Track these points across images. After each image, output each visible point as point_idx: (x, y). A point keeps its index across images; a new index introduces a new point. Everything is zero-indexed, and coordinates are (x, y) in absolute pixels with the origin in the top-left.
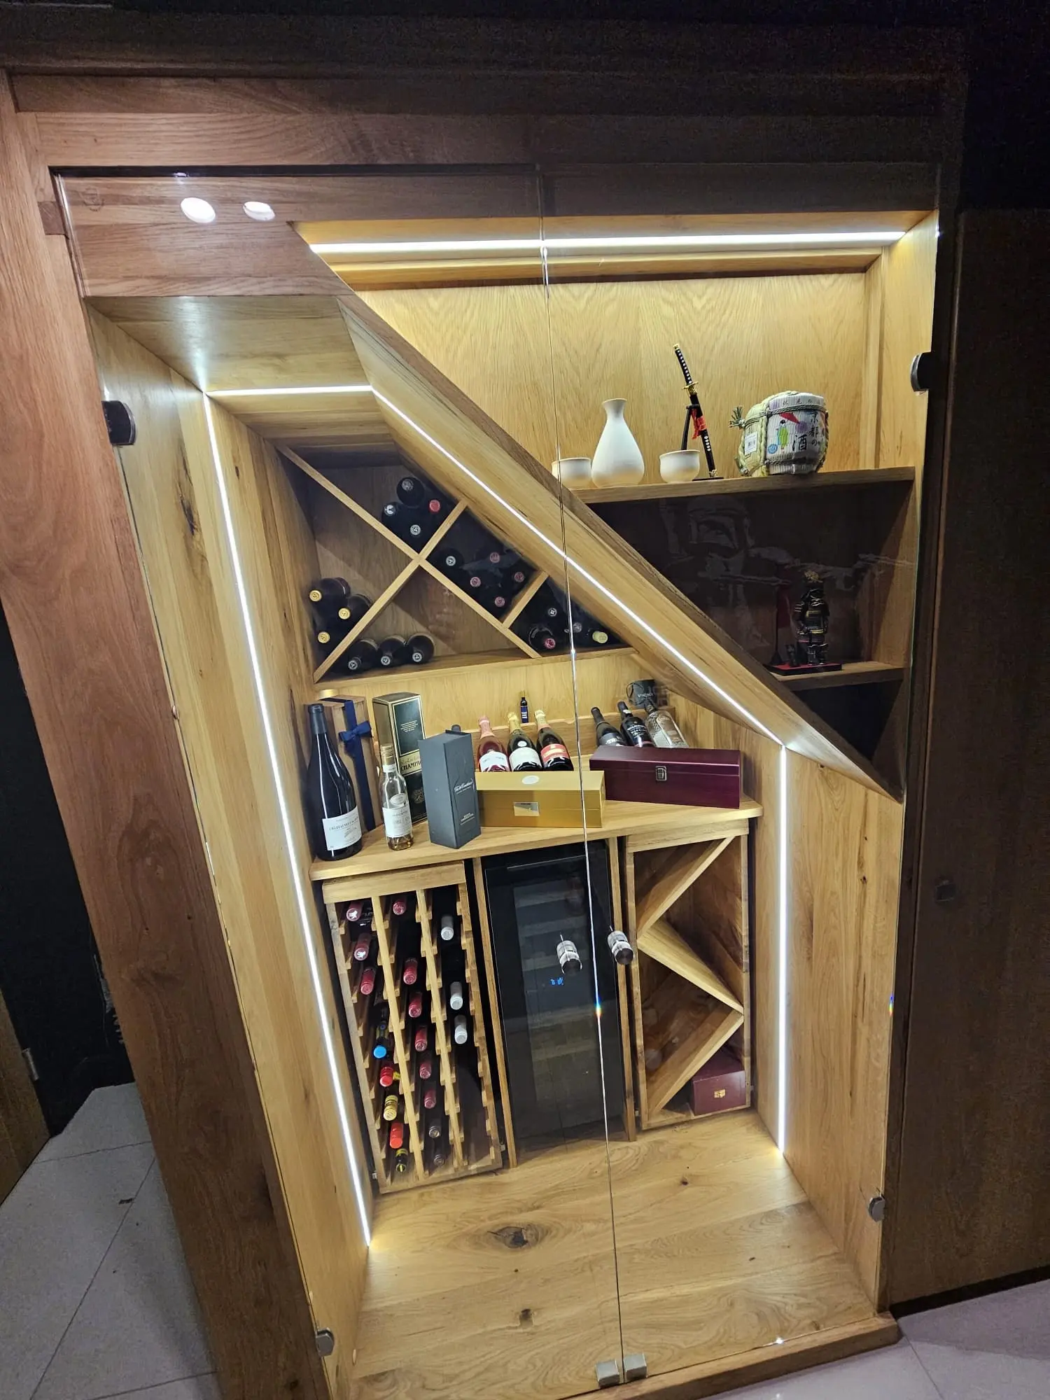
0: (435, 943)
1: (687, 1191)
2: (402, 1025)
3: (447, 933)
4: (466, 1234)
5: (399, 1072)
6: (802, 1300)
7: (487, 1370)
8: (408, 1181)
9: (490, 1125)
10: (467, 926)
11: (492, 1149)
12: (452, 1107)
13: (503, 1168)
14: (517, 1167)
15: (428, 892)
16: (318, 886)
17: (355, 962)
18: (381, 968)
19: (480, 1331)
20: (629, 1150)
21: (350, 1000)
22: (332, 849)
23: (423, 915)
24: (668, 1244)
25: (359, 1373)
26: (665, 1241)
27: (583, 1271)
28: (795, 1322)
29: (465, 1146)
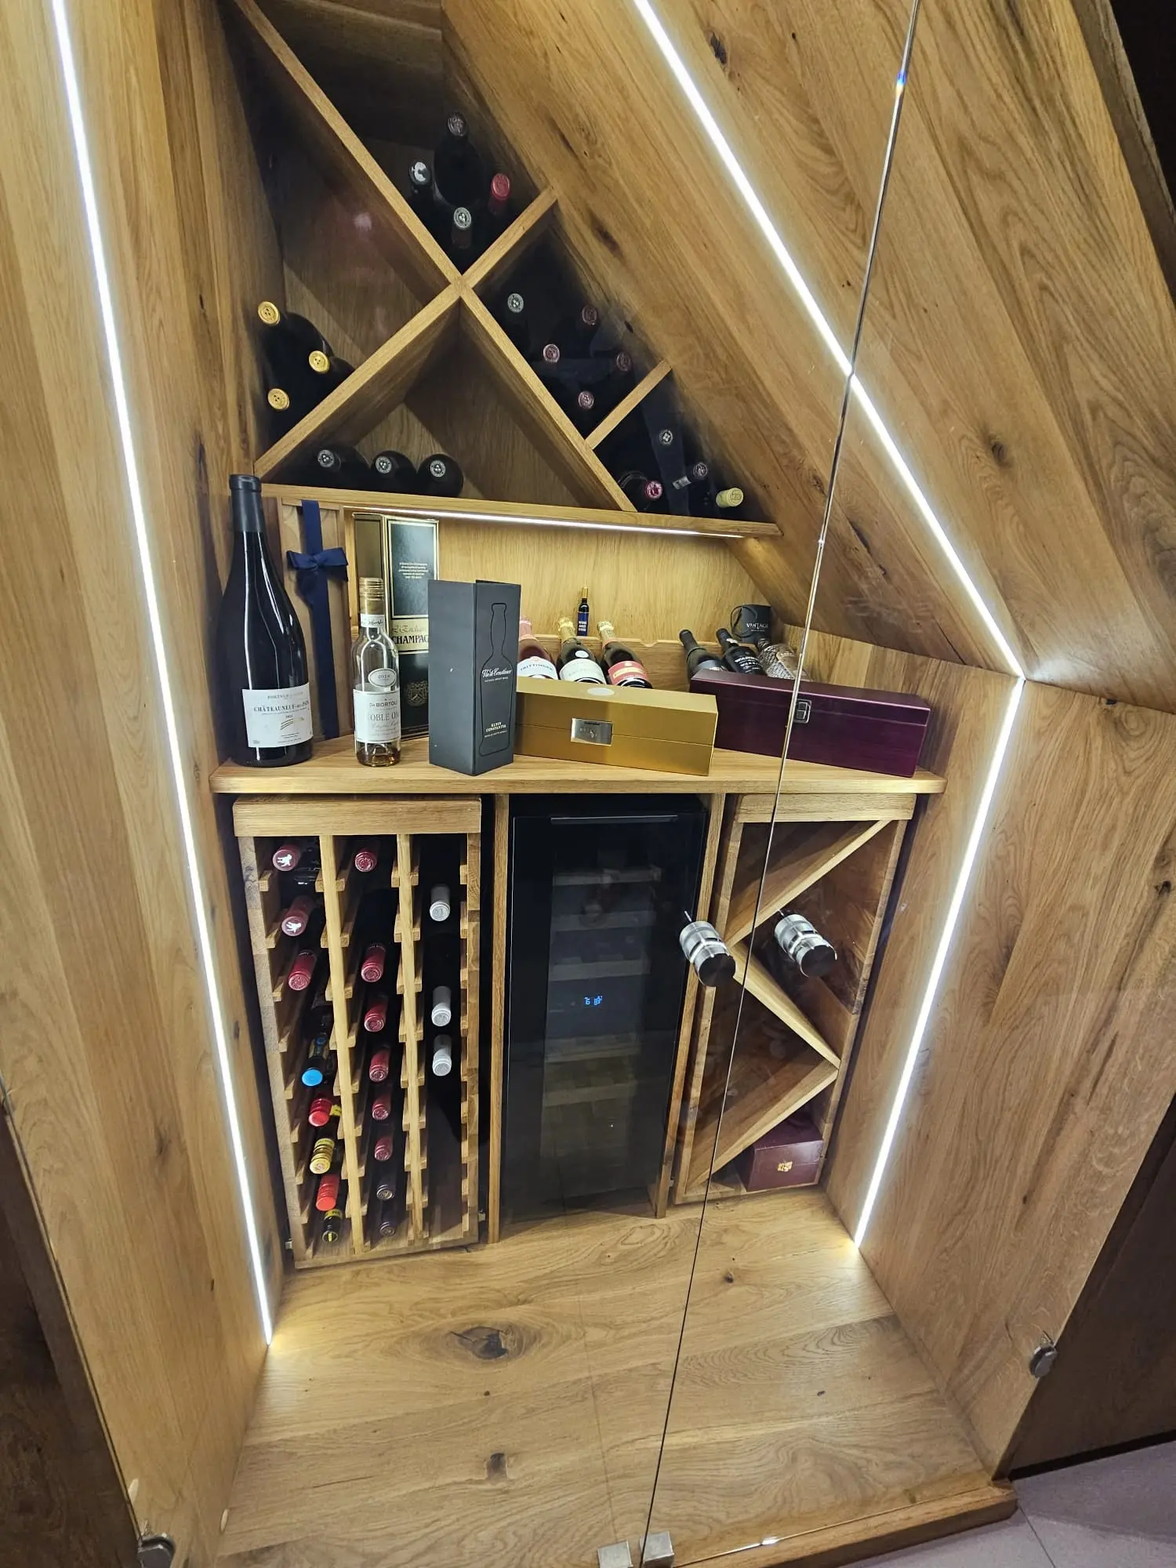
0: (418, 924)
1: (734, 1290)
2: (352, 1041)
3: (439, 911)
4: (416, 1335)
5: (340, 1105)
6: (891, 1457)
7: (430, 1549)
8: (338, 1254)
9: (468, 1187)
10: (472, 903)
11: (466, 1218)
12: (415, 1161)
13: (479, 1243)
14: (498, 1242)
15: (416, 841)
16: (225, 804)
17: (283, 939)
18: (326, 952)
19: (427, 1485)
20: (655, 1230)
21: (269, 996)
22: (257, 747)
23: (403, 878)
24: (706, 1365)
25: (229, 1548)
26: (701, 1361)
27: (584, 1399)
28: (881, 1488)
29: (427, 1213)
